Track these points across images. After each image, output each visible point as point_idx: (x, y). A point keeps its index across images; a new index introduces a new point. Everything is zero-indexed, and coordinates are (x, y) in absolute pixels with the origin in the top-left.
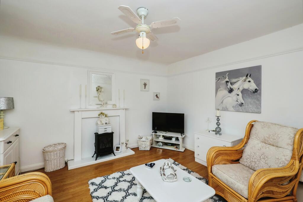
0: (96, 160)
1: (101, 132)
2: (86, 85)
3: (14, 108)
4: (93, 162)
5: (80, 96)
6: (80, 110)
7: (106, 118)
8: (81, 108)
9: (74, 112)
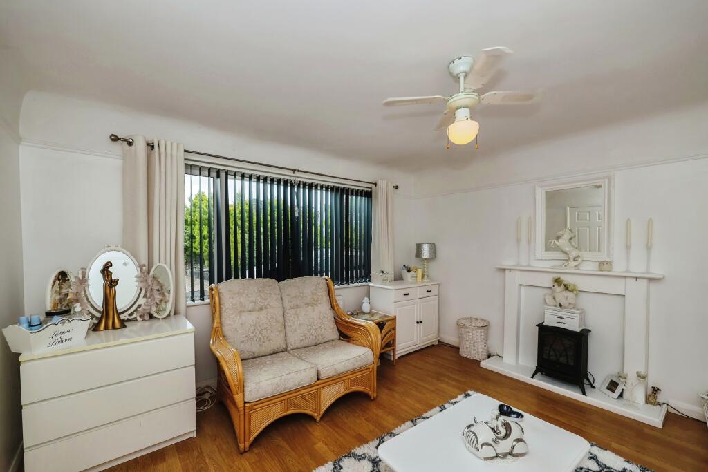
0: (532, 377)
1: (551, 321)
2: (530, 218)
3: (436, 257)
4: (526, 379)
5: (518, 241)
6: (514, 268)
7: (567, 293)
8: (518, 265)
9: (504, 270)
